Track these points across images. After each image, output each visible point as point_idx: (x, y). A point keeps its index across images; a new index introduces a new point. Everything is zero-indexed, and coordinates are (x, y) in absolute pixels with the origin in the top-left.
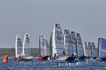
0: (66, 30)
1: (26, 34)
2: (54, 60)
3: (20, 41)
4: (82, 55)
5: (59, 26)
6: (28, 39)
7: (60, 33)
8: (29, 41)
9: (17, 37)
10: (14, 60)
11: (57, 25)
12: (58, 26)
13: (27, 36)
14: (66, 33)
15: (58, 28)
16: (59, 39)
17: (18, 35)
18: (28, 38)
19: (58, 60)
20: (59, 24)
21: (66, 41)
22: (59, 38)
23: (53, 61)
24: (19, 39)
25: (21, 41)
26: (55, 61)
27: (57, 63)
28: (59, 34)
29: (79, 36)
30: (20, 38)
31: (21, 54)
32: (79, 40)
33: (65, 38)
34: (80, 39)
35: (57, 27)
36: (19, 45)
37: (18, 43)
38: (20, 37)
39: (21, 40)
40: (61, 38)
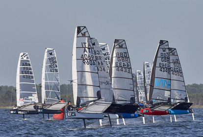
0: (118, 40)
1: (46, 51)
2: (76, 113)
3: (27, 68)
4: (182, 99)
6: (52, 61)
7: (89, 49)
8: (56, 67)
9: (20, 58)
10: (12, 112)
11: (82, 28)
12: (83, 32)
13: (51, 54)
14: (118, 46)
15: (84, 35)
16: (86, 61)
17: (24, 54)
18: (52, 58)
19: (87, 112)
20: (85, 27)
21: (116, 66)
22: (87, 59)
23: (73, 114)
24: (24, 63)
25: (30, 69)
26: (78, 115)
27: (84, 119)
28: (85, 51)
29: (176, 54)
30: (28, 61)
31: (30, 97)
32: (175, 63)
33: (114, 59)
34: (177, 62)
36: (24, 77)
37: (22, 72)
38: (27, 58)
39: (29, 65)
40: (91, 61)
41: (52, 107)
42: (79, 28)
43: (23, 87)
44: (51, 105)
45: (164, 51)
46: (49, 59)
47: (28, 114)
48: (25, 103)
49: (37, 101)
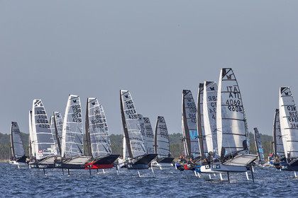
1: (70, 98)
2: (221, 165)
3: (42, 117)
5: (230, 73)
6: (76, 110)
7: (235, 93)
8: (80, 116)
9: (34, 105)
11: (227, 70)
12: (228, 75)
15: (229, 78)
16: (232, 107)
17: (37, 101)
18: (76, 106)
19: (232, 164)
20: (231, 69)
22: (232, 105)
23: (218, 167)
24: (39, 111)
25: (46, 117)
26: (222, 168)
28: (231, 96)
30: (43, 108)
31: (49, 149)
35: (225, 78)
36: (40, 126)
37: (37, 121)
40: (237, 106)
41: (72, 161)
42: (224, 70)
43: (40, 138)
44: (71, 159)
45: (190, 101)
46: (73, 107)
47: (48, 168)
48: (44, 155)
49: (56, 153)
